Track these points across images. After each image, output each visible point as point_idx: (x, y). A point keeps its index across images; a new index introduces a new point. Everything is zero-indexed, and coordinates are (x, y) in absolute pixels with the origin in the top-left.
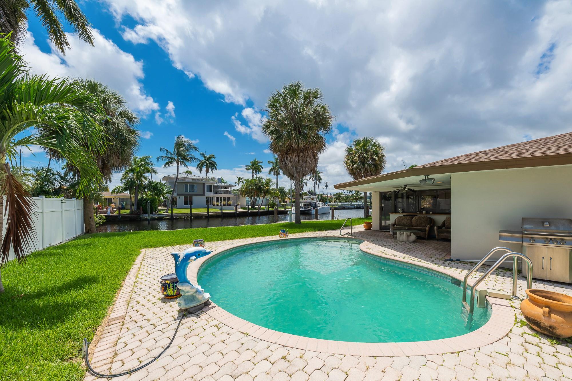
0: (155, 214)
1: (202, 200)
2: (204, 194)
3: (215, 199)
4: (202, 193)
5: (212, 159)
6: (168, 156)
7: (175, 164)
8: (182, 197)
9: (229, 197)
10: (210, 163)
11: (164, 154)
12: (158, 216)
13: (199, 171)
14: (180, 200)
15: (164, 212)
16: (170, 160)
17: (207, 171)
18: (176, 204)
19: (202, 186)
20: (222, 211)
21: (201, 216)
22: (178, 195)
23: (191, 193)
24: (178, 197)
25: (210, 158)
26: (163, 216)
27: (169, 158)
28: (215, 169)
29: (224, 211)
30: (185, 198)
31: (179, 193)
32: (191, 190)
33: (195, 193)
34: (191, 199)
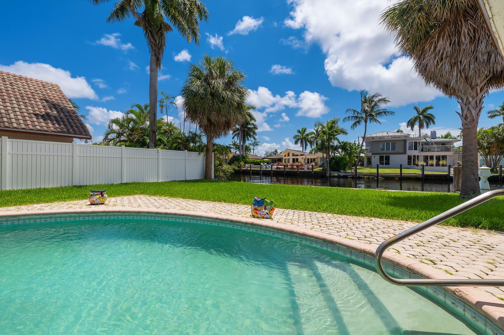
0: (342, 172)
1: (403, 159)
2: (405, 153)
3: (421, 158)
4: (402, 151)
5: (429, 112)
6: (356, 115)
7: (363, 123)
8: (378, 157)
9: (446, 156)
10: (426, 117)
11: (351, 114)
12: (344, 174)
13: (410, 128)
14: (376, 160)
15: (352, 171)
16: (358, 120)
17: (421, 126)
18: (371, 164)
19: (402, 143)
20: (423, 172)
21: (393, 177)
22: (373, 154)
23: (388, 152)
24: (373, 156)
25: (425, 110)
26: (349, 174)
27: (357, 117)
28: (432, 123)
29: (426, 173)
30: (381, 158)
31: (374, 152)
32: (388, 149)
33: (393, 151)
34: (388, 158)
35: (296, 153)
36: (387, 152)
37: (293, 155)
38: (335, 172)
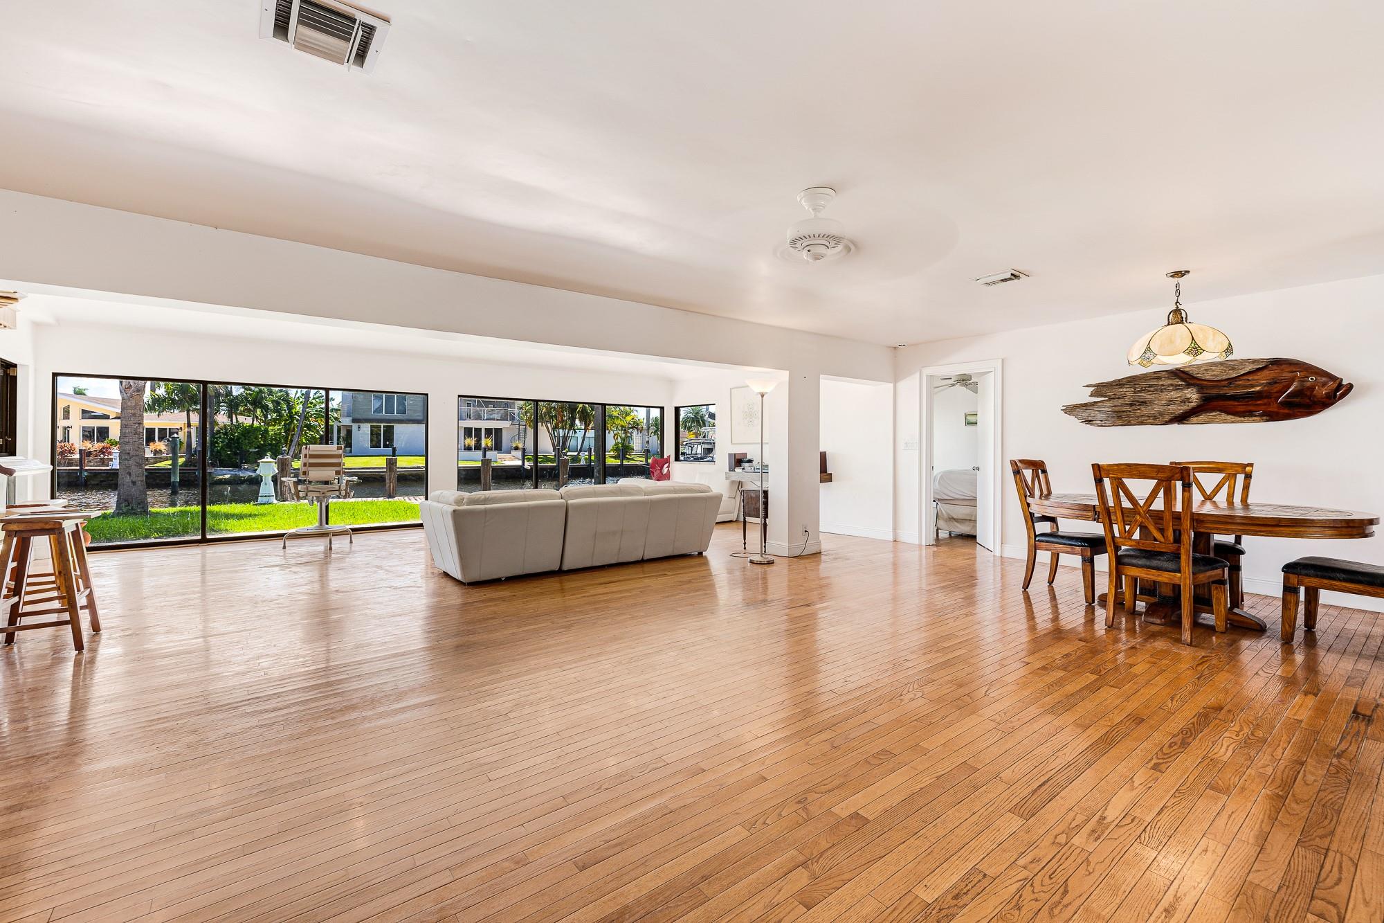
0: (247, 470)
2: (425, 420)
4: (419, 416)
8: (366, 428)
14: (362, 434)
18: (352, 443)
19: (420, 399)
22: (354, 421)
23: (389, 416)
24: (355, 426)
30: (375, 434)
31: (358, 416)
32: (390, 410)
33: (400, 416)
34: (389, 432)
35: (102, 409)
36: (387, 418)
37: (86, 414)
38: (225, 470)
